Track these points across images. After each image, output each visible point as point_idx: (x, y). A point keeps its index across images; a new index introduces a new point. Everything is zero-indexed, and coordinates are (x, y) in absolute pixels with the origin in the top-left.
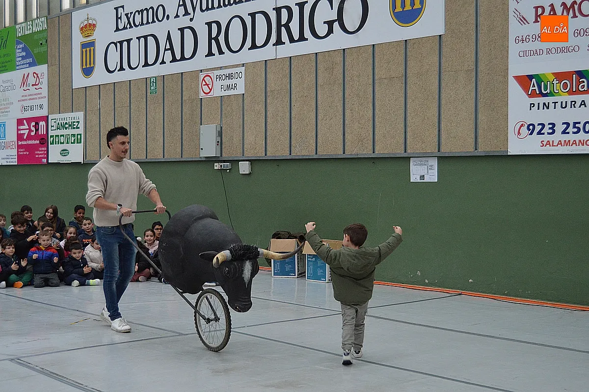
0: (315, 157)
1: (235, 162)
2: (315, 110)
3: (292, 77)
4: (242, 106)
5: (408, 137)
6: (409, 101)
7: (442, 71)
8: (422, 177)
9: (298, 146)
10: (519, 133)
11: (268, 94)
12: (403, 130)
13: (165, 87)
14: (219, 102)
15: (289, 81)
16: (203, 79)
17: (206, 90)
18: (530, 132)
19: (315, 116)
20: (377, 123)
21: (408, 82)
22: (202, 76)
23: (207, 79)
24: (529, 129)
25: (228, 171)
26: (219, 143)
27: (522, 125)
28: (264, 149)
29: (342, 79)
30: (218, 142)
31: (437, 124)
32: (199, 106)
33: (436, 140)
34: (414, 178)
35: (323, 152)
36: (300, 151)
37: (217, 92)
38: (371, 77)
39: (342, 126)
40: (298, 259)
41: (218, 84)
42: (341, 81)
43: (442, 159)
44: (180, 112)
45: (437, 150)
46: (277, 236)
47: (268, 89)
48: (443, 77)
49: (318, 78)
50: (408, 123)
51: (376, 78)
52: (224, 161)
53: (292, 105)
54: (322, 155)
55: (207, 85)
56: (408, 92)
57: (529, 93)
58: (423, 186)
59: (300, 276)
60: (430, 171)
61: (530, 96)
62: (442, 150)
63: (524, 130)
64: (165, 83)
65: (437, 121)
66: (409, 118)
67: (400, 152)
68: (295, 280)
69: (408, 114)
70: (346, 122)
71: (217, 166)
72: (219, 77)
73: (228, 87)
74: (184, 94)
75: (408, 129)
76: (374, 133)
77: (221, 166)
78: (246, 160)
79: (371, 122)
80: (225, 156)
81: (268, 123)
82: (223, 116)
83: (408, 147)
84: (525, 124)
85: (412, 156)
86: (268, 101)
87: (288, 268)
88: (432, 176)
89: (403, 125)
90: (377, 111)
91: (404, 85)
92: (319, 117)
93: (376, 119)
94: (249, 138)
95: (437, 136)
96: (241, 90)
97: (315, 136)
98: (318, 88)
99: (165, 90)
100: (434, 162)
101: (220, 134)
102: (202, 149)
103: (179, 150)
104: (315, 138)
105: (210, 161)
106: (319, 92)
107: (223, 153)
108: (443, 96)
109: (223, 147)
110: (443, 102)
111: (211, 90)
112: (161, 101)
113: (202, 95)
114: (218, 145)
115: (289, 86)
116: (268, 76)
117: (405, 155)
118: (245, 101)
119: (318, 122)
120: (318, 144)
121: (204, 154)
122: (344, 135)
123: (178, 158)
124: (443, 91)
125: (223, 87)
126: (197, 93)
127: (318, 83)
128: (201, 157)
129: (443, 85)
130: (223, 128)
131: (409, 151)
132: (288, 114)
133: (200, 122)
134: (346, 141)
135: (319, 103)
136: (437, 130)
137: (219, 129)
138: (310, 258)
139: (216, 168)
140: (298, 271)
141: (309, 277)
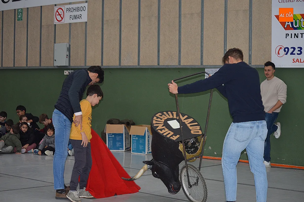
0: (138, 67)
2: (138, 34)
3: (122, 11)
4: (85, 30)
5: (204, 54)
6: (205, 30)
9: (126, 60)
10: (278, 53)
11: (105, 22)
12: (201, 50)
13: (29, 16)
14: (68, 28)
15: (119, 14)
16: (57, 11)
17: (59, 18)
18: (286, 53)
19: (137, 38)
20: (182, 44)
22: (56, 9)
23: (60, 11)
24: (285, 51)
27: (281, 48)
28: (100, 61)
29: (158, 13)
30: (67, 55)
31: (224, 46)
32: (54, 30)
35: (143, 64)
36: (127, 63)
37: (67, 20)
38: (178, 12)
40: (125, 138)
41: (67, 15)
44: (40, 34)
46: (111, 122)
47: (105, 19)
48: (228, 14)
49: (141, 12)
50: (204, 45)
51: (182, 13)
52: (72, 69)
53: (122, 30)
54: (142, 66)
55: (60, 15)
56: (204, 24)
57: (285, 27)
59: (126, 150)
61: (286, 29)
63: (282, 52)
64: (29, 13)
66: (204, 42)
67: (198, 65)
68: (123, 153)
69: (204, 39)
70: (160, 43)
72: (69, 9)
73: (75, 17)
74: (42, 21)
75: (204, 49)
76: (180, 51)
77: (69, 72)
79: (178, 43)
81: (104, 43)
82: (71, 37)
83: (204, 61)
84: (282, 47)
85: (206, 67)
86: (104, 28)
87: (118, 144)
90: (182, 36)
91: (201, 19)
92: (141, 39)
93: (181, 42)
94: (90, 54)
96: (84, 19)
97: (137, 52)
98: (141, 20)
99: (29, 18)
101: (69, 49)
102: (55, 60)
103: (38, 61)
104: (137, 54)
105: (62, 69)
106: (141, 22)
107: (71, 64)
108: (228, 27)
109: (71, 59)
110: (228, 31)
111: (62, 18)
112: (26, 26)
113: (56, 22)
114: (67, 57)
115: (119, 17)
117: (202, 67)
118: (88, 27)
119: (141, 43)
120: (140, 58)
121: (57, 64)
122: (158, 52)
123: (37, 66)
124: (228, 23)
125: (71, 16)
126: (53, 21)
127: (141, 16)
128: (54, 66)
129: (228, 19)
130: (71, 46)
131: (204, 64)
132: (118, 37)
133: (54, 41)
135: (141, 29)
136: (223, 50)
137: (68, 46)
138: (134, 137)
139: (65, 74)
140: (125, 147)
141: (133, 150)
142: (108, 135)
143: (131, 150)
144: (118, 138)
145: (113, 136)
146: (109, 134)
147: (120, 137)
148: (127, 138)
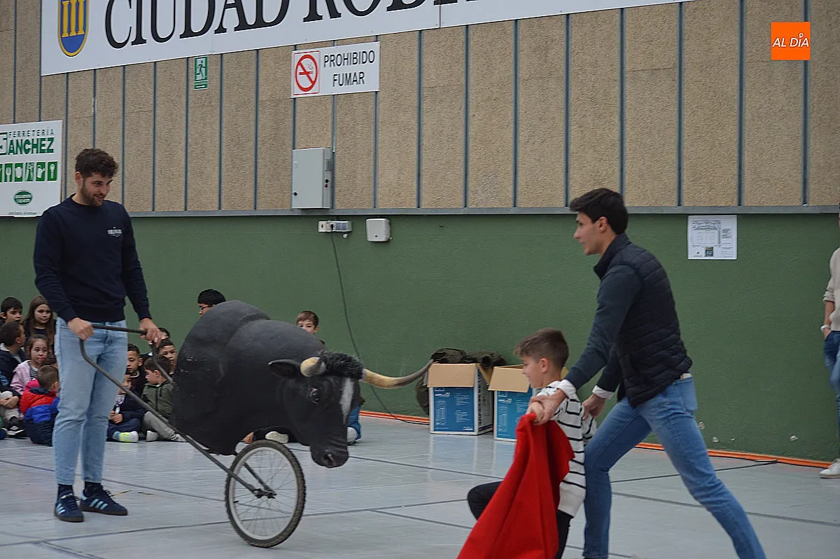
0: (513, 211)
1: (359, 219)
2: (512, 125)
3: (471, 64)
4: (373, 114)
5: (684, 177)
6: (686, 113)
7: (746, 60)
8: (710, 251)
9: (480, 192)
11: (425, 93)
12: (676, 165)
13: (224, 76)
14: (330, 107)
15: (463, 70)
16: (299, 63)
17: (305, 82)
19: (511, 135)
20: (627, 152)
21: (685, 79)
22: (296, 57)
23: (306, 62)
25: (345, 236)
26: (329, 184)
28: (415, 196)
29: (564, 68)
30: (327, 181)
31: (737, 155)
32: (291, 112)
33: (734, 183)
34: (695, 252)
35: (527, 204)
36: (482, 201)
37: (326, 87)
38: (618, 66)
39: (563, 155)
40: (479, 400)
41: (327, 73)
42: (562, 72)
43: (745, 219)
44: (253, 123)
45: (735, 203)
46: (440, 358)
47: (424, 84)
48: (746, 71)
49: (520, 65)
50: (685, 152)
51: (627, 68)
52: (338, 218)
53: (471, 114)
54: (525, 209)
55: (307, 73)
56: (685, 96)
58: (710, 267)
59: (483, 432)
60: (723, 240)
62: (745, 202)
64: (225, 67)
65: (736, 148)
66: (686, 144)
67: (669, 206)
68: (474, 439)
69: (685, 137)
70: (572, 148)
71: (324, 227)
72: (330, 59)
73: (348, 79)
74: (261, 90)
75: (685, 164)
76: (622, 170)
77: (332, 226)
78: (381, 216)
79: (618, 149)
80: (340, 208)
81: (423, 148)
82: (338, 132)
83: (685, 196)
85: (691, 213)
86: (424, 106)
87: (460, 416)
88: (727, 250)
89: (674, 157)
90: (628, 128)
91: (677, 85)
92: (520, 138)
93: (626, 145)
94: (387, 176)
95: (736, 177)
96: (371, 84)
97: (512, 172)
98: (520, 86)
99: (224, 82)
100: (731, 225)
101: (331, 166)
102: (296, 194)
103: (250, 195)
104: (512, 177)
105: (311, 216)
106: (520, 93)
107: (337, 203)
108: (747, 105)
109: (337, 190)
110: (747, 116)
111: (313, 83)
112: (216, 103)
113: (296, 92)
114: (326, 186)
115: (463, 79)
116: (425, 61)
117: (679, 210)
118: (380, 106)
119: (520, 148)
120: (519, 189)
121: (299, 204)
122: (567, 172)
123: (247, 210)
124: (746, 95)
125: (336, 77)
126: (288, 89)
127: (520, 75)
128: (292, 210)
129: (747, 85)
130: (337, 156)
131: (685, 203)
132: (461, 132)
133: (291, 143)
134: (571, 182)
135: (521, 111)
136: (736, 166)
137: (329, 157)
138: (502, 398)
139: (321, 230)
140: (480, 423)
141: (501, 433)
142: (435, 393)
143: (492, 431)
144: (460, 400)
145: (448, 394)
146: (438, 388)
147: (466, 397)
148: (484, 400)
